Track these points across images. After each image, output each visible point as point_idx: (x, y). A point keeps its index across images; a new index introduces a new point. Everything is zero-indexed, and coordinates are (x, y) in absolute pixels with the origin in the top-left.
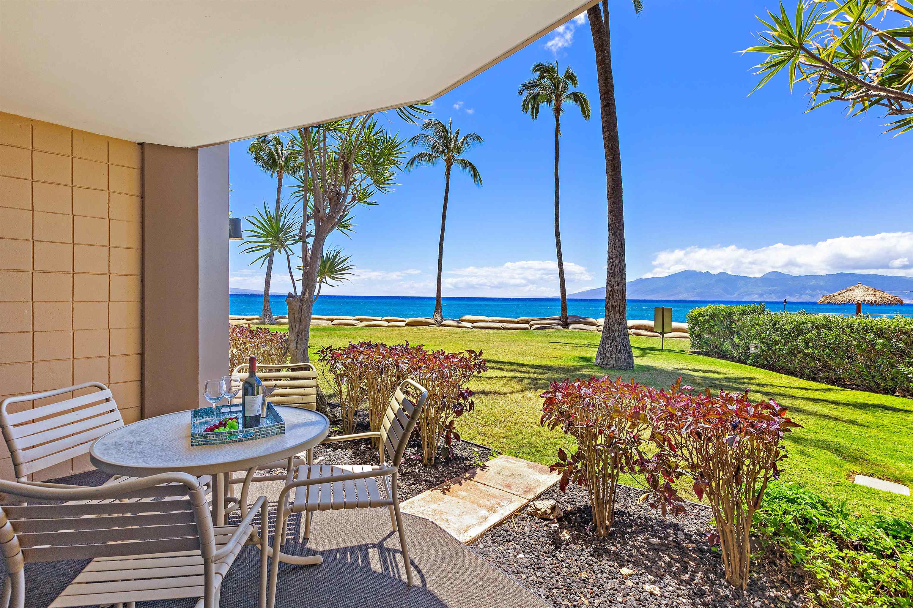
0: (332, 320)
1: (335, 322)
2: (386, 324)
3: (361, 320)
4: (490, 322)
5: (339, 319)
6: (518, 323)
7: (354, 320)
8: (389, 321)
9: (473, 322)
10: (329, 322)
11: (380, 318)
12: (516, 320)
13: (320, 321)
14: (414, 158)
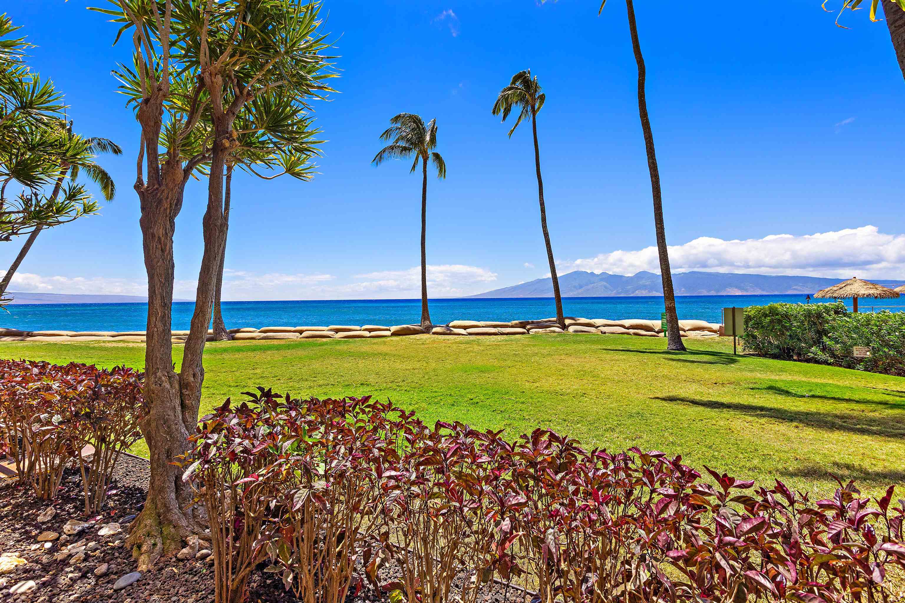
0: (301, 332)
1: (305, 334)
2: (367, 334)
3: (337, 331)
4: (483, 327)
5: (310, 330)
6: (512, 327)
7: (328, 330)
8: (370, 330)
9: (465, 328)
10: (298, 334)
11: (358, 328)
12: (509, 324)
13: (287, 334)
14: (384, 151)
